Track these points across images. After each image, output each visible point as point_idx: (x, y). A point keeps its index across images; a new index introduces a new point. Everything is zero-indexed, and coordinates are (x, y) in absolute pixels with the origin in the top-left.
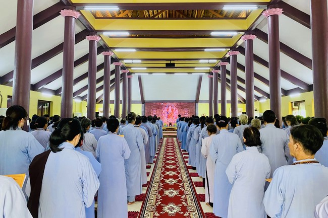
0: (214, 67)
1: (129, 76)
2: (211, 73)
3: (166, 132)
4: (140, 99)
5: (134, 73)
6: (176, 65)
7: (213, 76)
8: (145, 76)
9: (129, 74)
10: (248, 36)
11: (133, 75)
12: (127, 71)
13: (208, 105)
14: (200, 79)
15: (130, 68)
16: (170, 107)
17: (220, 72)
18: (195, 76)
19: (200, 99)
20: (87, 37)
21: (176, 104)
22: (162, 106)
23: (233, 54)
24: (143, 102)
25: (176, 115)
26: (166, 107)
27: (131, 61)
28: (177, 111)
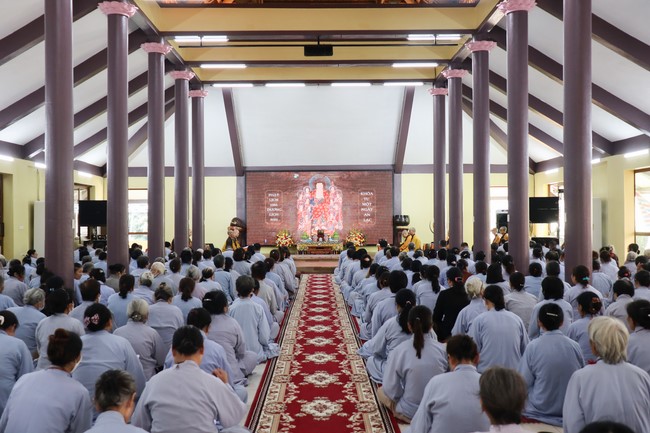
0: (449, 62)
1: (196, 93)
2: (440, 82)
3: (309, 256)
4: (231, 163)
5: (211, 83)
6: (336, 55)
7: (448, 92)
8: (243, 93)
9: (196, 84)
11: (207, 89)
12: (189, 75)
13: (430, 178)
14: (409, 98)
15: (197, 64)
16: (320, 186)
18: (394, 91)
19: (407, 161)
21: (335, 175)
22: (295, 182)
24: (241, 170)
25: (336, 207)
26: (307, 184)
27: (195, 39)
28: (339, 198)
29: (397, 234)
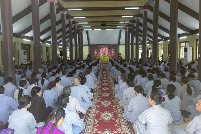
0: (128, 25)
2: (126, 29)
4: (88, 44)
5: (84, 29)
6: (107, 25)
8: (90, 31)
9: (82, 30)
10: (145, 9)
12: (80, 28)
13: (124, 46)
16: (104, 48)
17: (131, 28)
20: (60, 12)
21: (107, 46)
22: (99, 47)
23: (137, 19)
25: (107, 52)
26: (102, 48)
27: (82, 23)
28: (108, 50)
29: (119, 57)
